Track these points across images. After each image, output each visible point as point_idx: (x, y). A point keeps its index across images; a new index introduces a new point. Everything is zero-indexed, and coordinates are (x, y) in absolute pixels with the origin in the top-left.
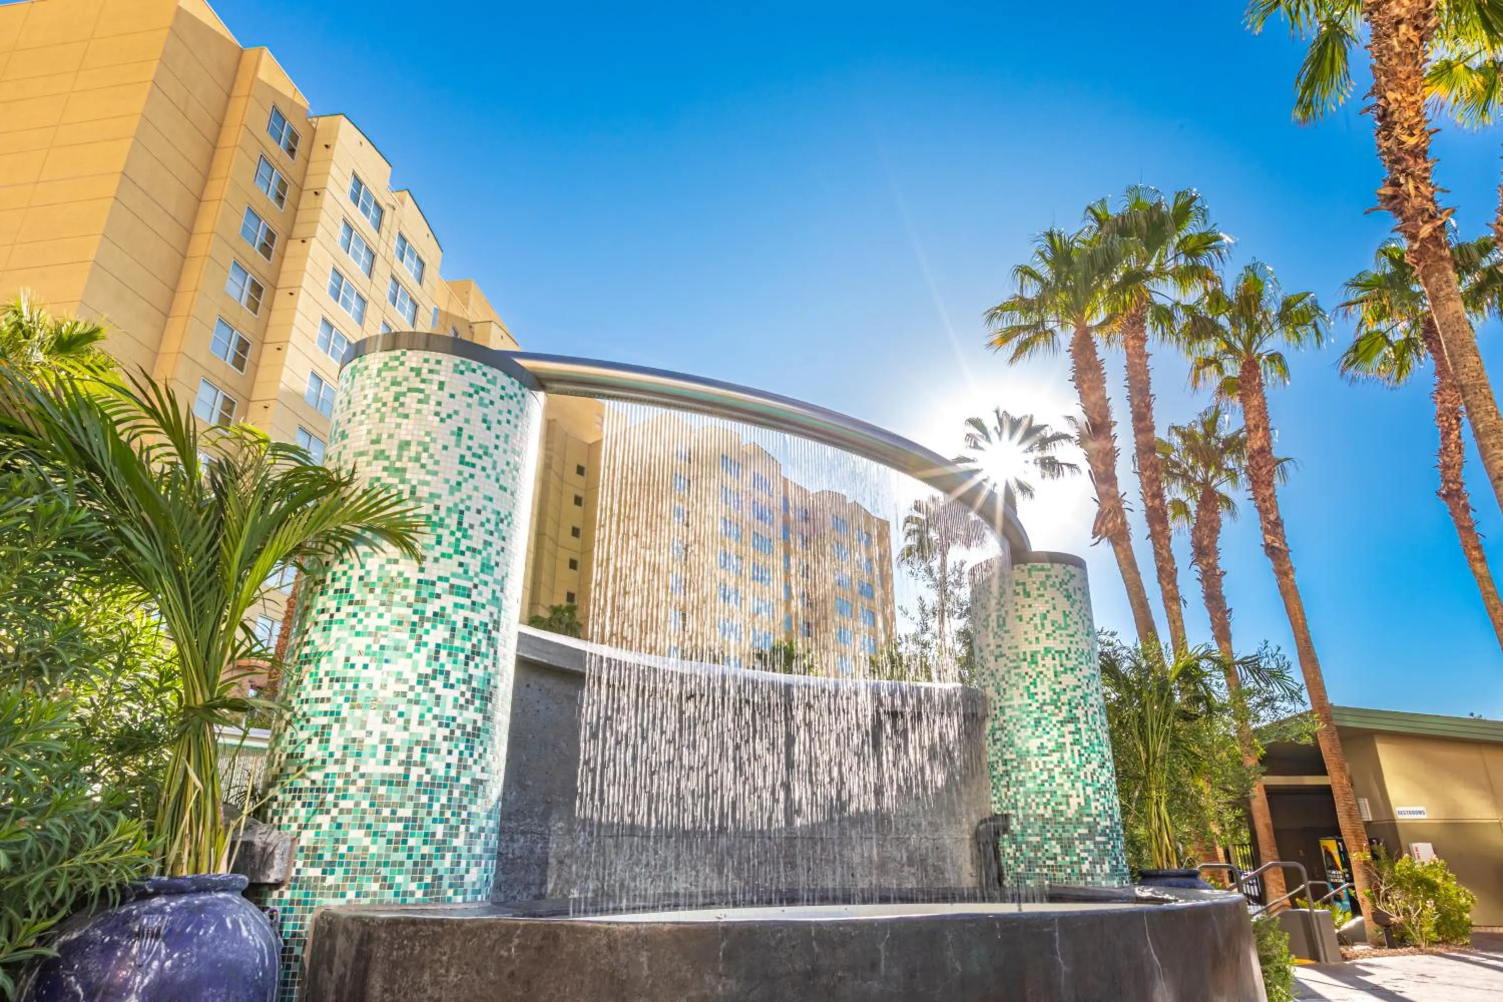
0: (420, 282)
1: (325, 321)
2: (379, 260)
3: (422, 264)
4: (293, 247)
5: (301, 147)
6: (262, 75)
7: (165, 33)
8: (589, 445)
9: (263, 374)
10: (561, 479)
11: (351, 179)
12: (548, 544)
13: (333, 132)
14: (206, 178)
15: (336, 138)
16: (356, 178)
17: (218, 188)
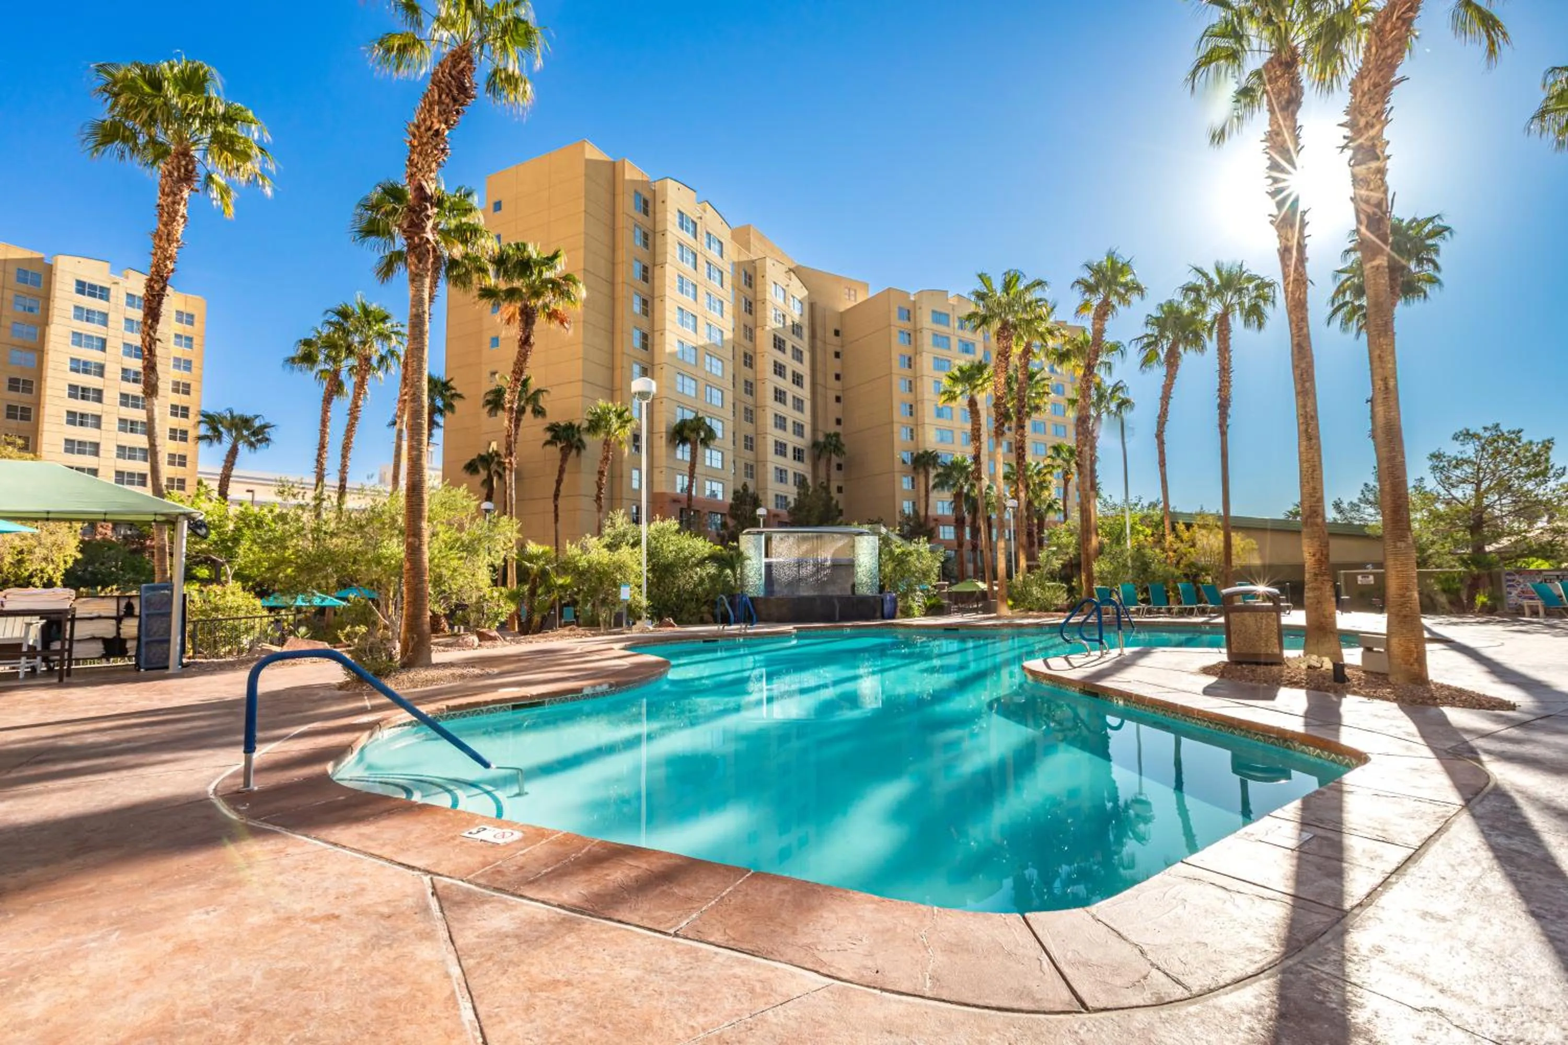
0: (722, 256)
1: (679, 308)
2: (699, 255)
3: (721, 243)
4: (657, 271)
5: (650, 208)
6: (627, 177)
7: (582, 179)
8: (841, 313)
9: (657, 349)
10: (825, 342)
11: (677, 214)
12: (820, 389)
13: (664, 189)
14: (613, 250)
15: (666, 195)
16: (679, 211)
17: (622, 255)
